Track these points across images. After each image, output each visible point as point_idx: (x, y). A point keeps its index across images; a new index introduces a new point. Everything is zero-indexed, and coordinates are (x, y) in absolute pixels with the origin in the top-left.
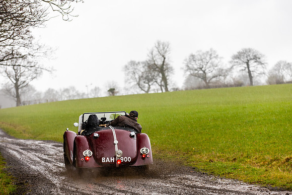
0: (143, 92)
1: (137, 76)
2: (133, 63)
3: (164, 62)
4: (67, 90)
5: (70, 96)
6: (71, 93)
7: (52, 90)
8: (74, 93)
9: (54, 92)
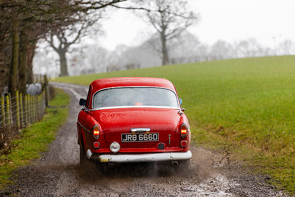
4: (244, 44)
5: (248, 52)
6: (251, 47)
7: (224, 43)
8: (255, 48)
9: (226, 46)
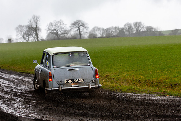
0: (26, 41)
1: (22, 33)
2: (21, 26)
3: (37, 26)
